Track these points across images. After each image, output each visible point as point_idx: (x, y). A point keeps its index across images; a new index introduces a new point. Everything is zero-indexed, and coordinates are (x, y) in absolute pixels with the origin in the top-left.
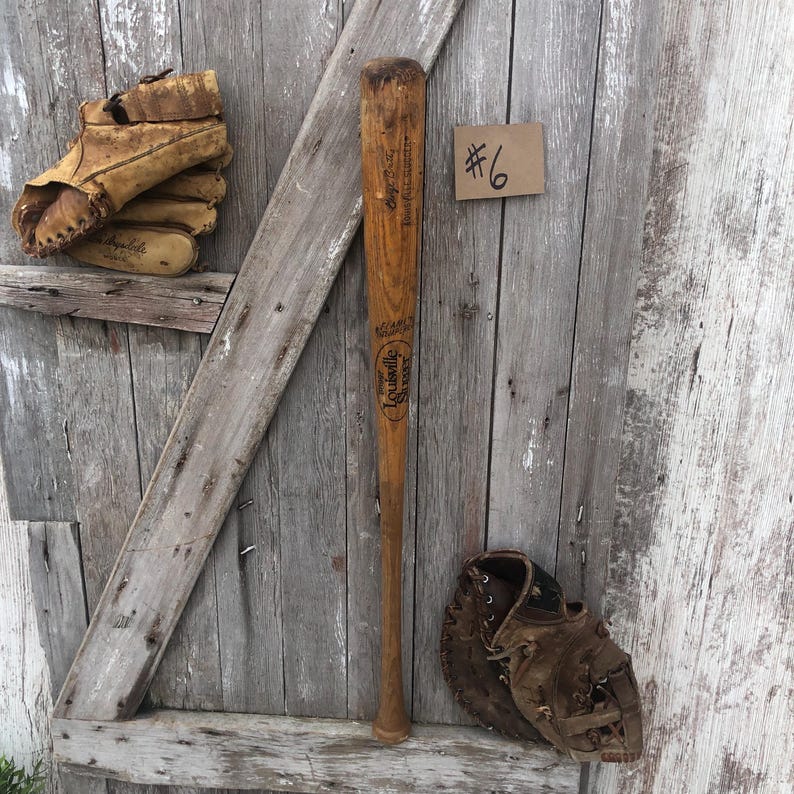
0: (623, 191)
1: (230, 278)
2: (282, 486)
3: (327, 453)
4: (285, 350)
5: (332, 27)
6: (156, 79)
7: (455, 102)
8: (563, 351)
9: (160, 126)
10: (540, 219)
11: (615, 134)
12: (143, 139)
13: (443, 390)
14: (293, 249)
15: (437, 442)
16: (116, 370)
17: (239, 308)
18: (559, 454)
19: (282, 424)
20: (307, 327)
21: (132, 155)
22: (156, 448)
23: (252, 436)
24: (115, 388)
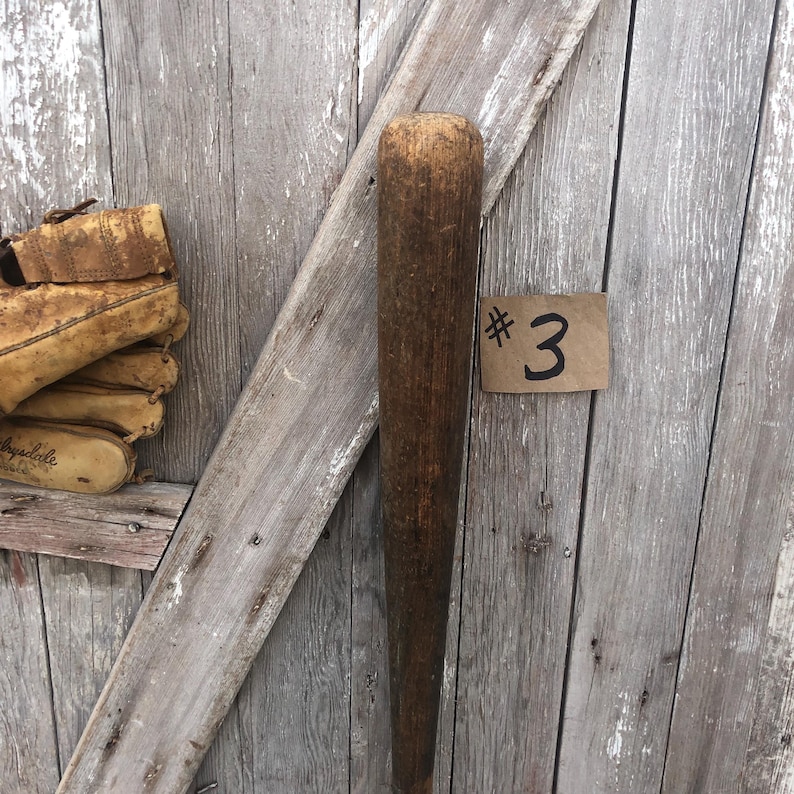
0: (775, 387)
1: (184, 493)
2: (258, 766)
3: (323, 726)
4: (263, 598)
5: (340, 139)
6: (68, 215)
7: (524, 254)
8: (673, 605)
9: (72, 291)
10: (649, 422)
11: (768, 305)
12: (47, 311)
13: (495, 649)
14: (277, 460)
15: (483, 719)
16: (20, 607)
17: (196, 541)
18: (660, 740)
19: (258, 685)
20: (295, 567)
21: (27, 335)
22: (79, 711)
23: (214, 711)
24: (19, 631)
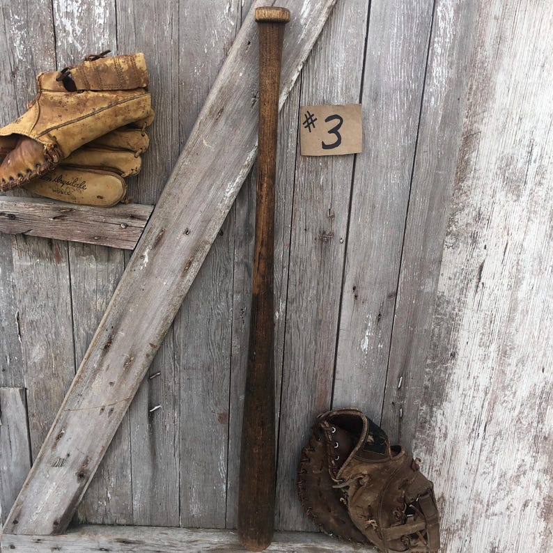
0: (441, 153)
1: (150, 209)
2: (183, 362)
3: (218, 338)
4: (190, 263)
5: (233, 24)
6: (97, 57)
7: (322, 84)
8: (393, 267)
9: (101, 94)
10: (381, 172)
11: (438, 111)
12: (88, 104)
13: (305, 294)
14: (198, 189)
15: (299, 330)
16: (58, 275)
17: (156, 232)
18: (387, 340)
19: (184, 316)
20: (207, 246)
21: (79, 115)
22: (87, 333)
23: (163, 326)
24: (57, 288)
